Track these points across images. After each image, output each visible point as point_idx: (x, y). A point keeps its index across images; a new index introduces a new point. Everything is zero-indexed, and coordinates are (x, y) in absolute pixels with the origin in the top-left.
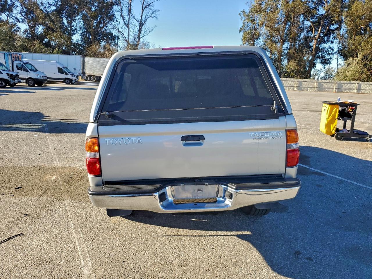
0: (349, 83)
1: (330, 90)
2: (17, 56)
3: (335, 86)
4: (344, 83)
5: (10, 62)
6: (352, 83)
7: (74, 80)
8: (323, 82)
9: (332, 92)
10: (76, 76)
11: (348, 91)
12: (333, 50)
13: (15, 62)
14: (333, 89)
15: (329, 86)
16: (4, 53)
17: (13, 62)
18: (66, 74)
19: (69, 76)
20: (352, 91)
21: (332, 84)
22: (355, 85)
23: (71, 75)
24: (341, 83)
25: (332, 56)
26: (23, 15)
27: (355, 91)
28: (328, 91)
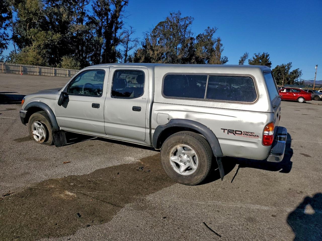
0: (32, 67)
1: (17, 73)
3: (21, 69)
4: (29, 67)
6: (35, 67)
8: (10, 65)
9: (19, 74)
11: (32, 73)
12: (8, 36)
14: (19, 71)
15: (16, 68)
20: (35, 74)
21: (18, 67)
22: (36, 69)
24: (26, 67)
25: (8, 41)
27: (38, 74)
28: (15, 74)
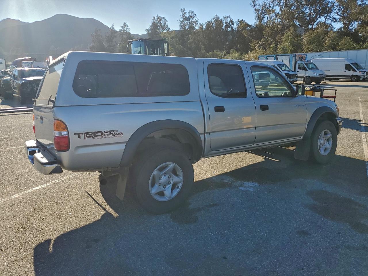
2: (300, 57)
5: (293, 63)
7: (362, 77)
10: (365, 73)
13: (298, 62)
16: (290, 55)
17: (296, 62)
18: (354, 70)
19: (357, 73)
23: (359, 71)
26: (340, 14)
